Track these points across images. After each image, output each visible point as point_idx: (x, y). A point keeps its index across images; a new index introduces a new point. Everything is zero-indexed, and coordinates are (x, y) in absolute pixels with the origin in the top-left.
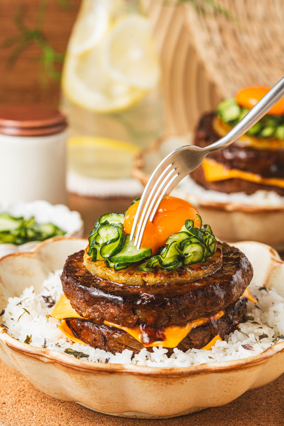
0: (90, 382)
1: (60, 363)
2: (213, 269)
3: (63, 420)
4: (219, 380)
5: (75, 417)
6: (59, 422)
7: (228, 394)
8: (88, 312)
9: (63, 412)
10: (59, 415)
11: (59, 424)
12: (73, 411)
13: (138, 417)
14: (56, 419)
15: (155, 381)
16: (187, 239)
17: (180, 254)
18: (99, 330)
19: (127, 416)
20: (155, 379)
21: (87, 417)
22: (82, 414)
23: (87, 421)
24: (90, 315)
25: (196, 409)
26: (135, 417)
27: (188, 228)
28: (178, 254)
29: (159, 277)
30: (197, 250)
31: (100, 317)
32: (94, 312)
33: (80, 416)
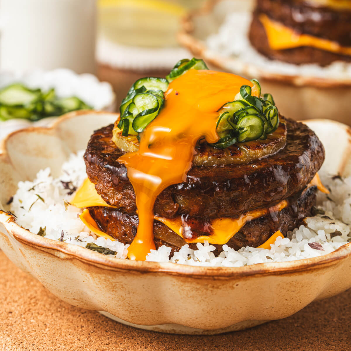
0: (117, 284)
1: (80, 259)
2: (274, 148)
3: (83, 334)
4: (279, 285)
5: (98, 331)
6: (79, 336)
7: (289, 304)
8: (117, 199)
9: (84, 325)
10: (79, 328)
11: (78, 338)
12: (97, 324)
13: (177, 331)
14: (74, 332)
15: (198, 283)
16: (243, 109)
17: (233, 128)
18: (130, 221)
19: (163, 331)
20: (198, 281)
21: (113, 330)
22: (107, 328)
23: (114, 336)
24: (119, 203)
25: (250, 324)
26: (173, 332)
27: (243, 96)
28: (231, 128)
29: (206, 157)
30: (255, 124)
31: (131, 205)
32: (124, 198)
33: (104, 330)
